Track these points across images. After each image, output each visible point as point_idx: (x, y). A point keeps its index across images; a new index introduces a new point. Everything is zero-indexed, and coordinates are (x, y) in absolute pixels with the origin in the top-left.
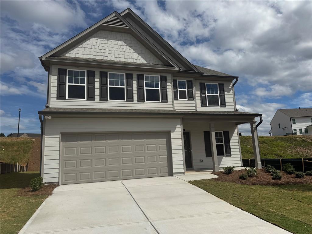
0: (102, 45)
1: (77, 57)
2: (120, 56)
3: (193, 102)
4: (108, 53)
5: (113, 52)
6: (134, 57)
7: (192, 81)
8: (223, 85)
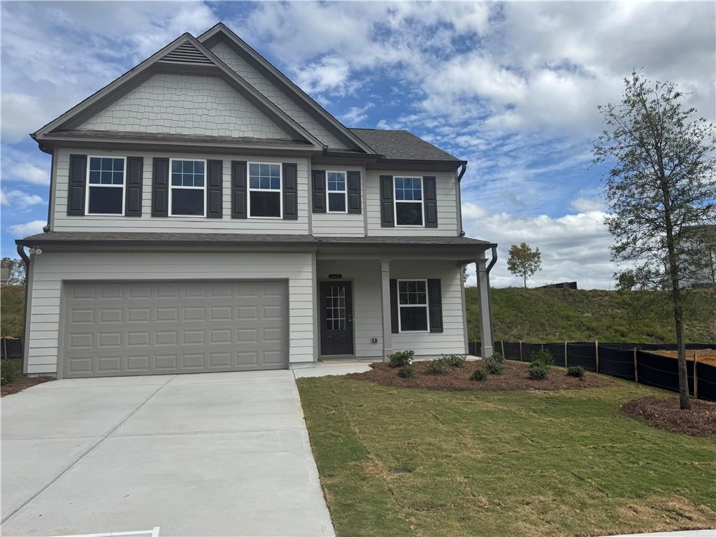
0: (160, 103)
1: (108, 131)
2: (196, 124)
3: (361, 217)
4: (171, 120)
5: (183, 118)
6: (226, 126)
7: (359, 172)
8: (434, 179)
